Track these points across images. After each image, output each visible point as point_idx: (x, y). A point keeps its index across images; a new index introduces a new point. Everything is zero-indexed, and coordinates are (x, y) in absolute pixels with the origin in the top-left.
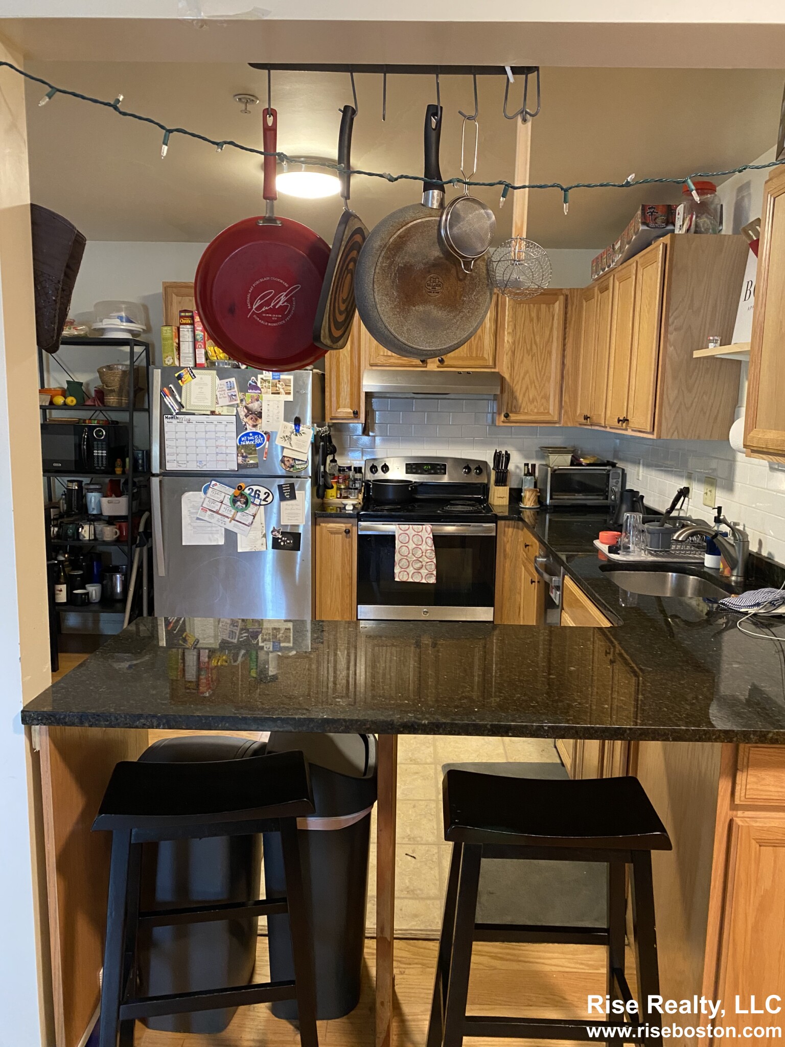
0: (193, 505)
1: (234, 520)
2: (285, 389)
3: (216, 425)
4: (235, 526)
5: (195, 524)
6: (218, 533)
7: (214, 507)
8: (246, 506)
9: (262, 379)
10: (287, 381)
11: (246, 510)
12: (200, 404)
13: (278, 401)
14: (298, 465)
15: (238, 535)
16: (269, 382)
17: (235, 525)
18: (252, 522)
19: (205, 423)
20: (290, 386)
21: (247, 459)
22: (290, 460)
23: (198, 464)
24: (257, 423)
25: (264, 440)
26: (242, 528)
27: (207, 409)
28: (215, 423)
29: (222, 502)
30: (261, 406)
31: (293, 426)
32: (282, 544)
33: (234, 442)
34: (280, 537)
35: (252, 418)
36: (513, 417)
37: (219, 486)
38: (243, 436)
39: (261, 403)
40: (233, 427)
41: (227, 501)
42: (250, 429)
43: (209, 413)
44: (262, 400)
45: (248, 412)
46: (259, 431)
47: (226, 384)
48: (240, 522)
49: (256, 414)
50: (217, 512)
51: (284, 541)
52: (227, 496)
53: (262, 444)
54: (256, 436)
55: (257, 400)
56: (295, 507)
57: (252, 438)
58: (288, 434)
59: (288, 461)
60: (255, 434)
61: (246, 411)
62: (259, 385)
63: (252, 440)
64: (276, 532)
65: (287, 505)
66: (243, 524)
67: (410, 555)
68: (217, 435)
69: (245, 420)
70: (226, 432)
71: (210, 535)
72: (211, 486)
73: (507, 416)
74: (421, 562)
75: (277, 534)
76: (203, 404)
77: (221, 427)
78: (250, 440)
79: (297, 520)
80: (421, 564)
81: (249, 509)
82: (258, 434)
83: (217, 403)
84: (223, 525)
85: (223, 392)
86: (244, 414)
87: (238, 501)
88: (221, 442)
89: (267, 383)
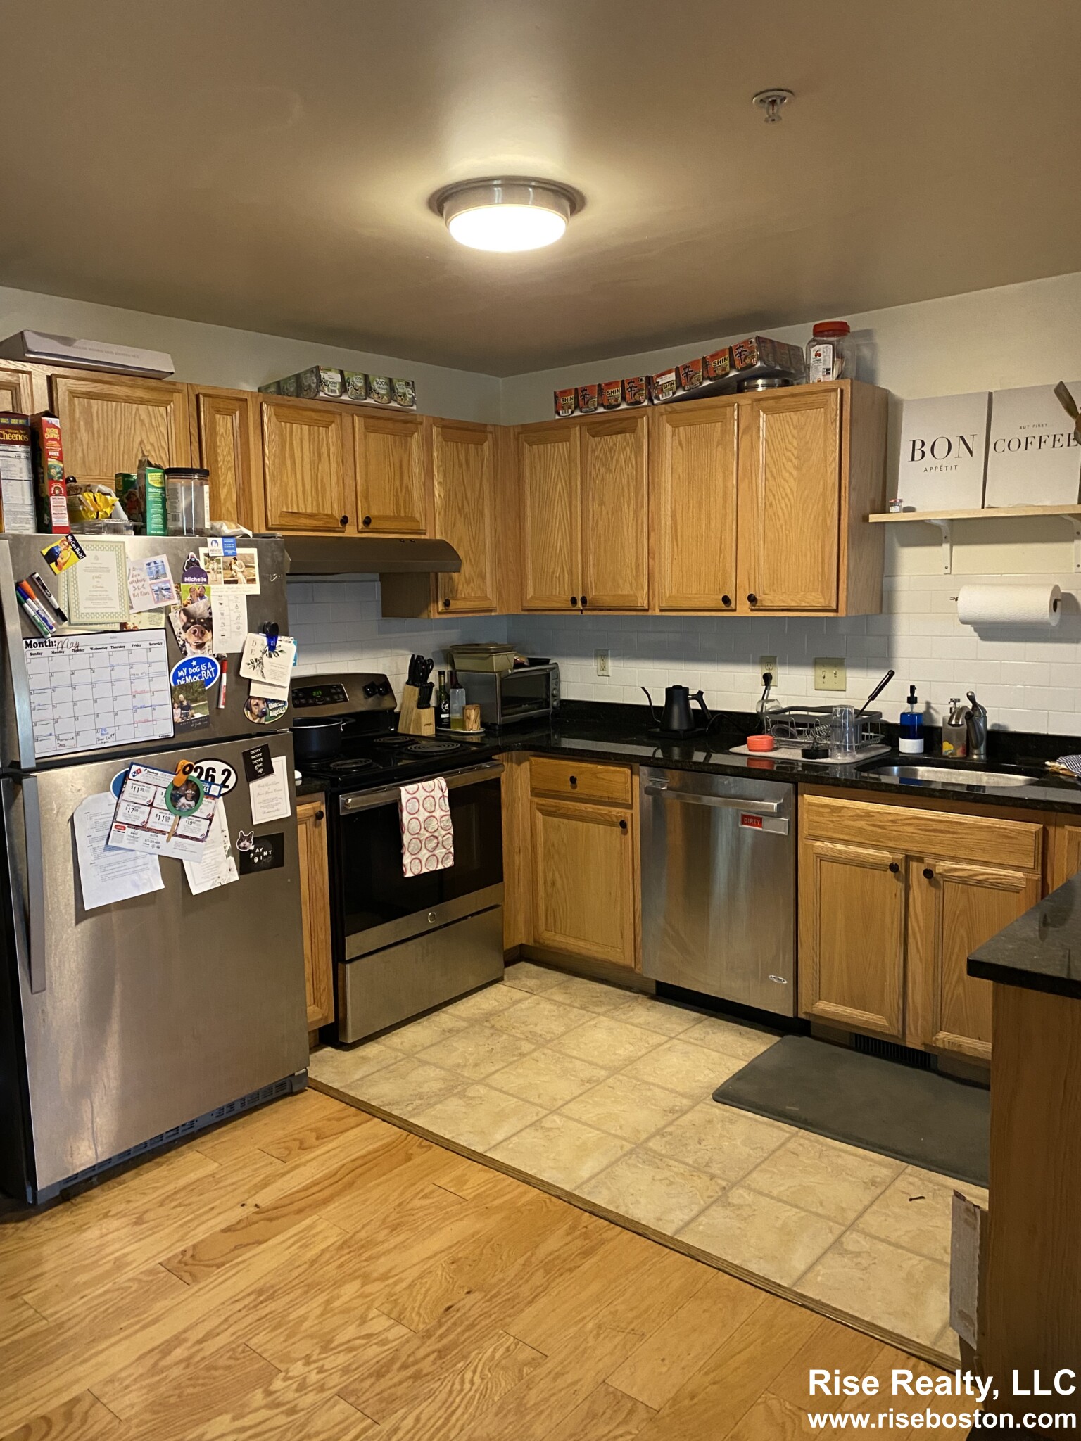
0: (96, 821)
1: (175, 835)
2: (246, 573)
3: (130, 652)
4: (177, 845)
5: (102, 862)
6: (147, 869)
7: (138, 818)
8: (196, 803)
9: (207, 555)
10: (249, 559)
11: (195, 810)
12: (99, 611)
13: (236, 597)
14: (272, 709)
15: (185, 863)
16: (219, 561)
17: (176, 843)
18: (208, 831)
19: (109, 649)
20: (254, 567)
21: (191, 712)
22: (260, 703)
23: (99, 735)
24: (205, 640)
25: (216, 671)
26: (189, 848)
27: (115, 620)
28: (128, 646)
29: (151, 805)
30: (210, 608)
31: (265, 639)
32: (256, 860)
33: (164, 683)
34: (252, 848)
35: (195, 632)
36: (454, 605)
37: (145, 775)
38: (180, 668)
39: (209, 600)
40: (161, 653)
41: (160, 801)
42: (192, 652)
43: (117, 627)
44: (209, 595)
45: (188, 620)
46: (208, 656)
47: (146, 567)
48: (187, 837)
49: (202, 624)
50: (143, 827)
51: (258, 855)
52: (160, 790)
53: (213, 678)
54: (203, 666)
55: (202, 597)
56: (272, 788)
57: (196, 670)
58: (258, 656)
59: (257, 705)
60: (201, 661)
61: (184, 618)
62: (202, 566)
63: (196, 674)
64: (245, 842)
65: (259, 786)
66: (193, 839)
67: (423, 830)
68: (133, 671)
69: (184, 636)
70: (150, 664)
71: (135, 877)
72: (131, 777)
73: (447, 604)
74: (436, 838)
75: (248, 844)
76: (104, 611)
77: (139, 654)
78: (193, 675)
79: (278, 810)
80: (436, 841)
81: (201, 807)
82: (206, 660)
83: (132, 608)
84: (155, 850)
85: (140, 584)
86: (181, 624)
87: (181, 796)
88: (141, 685)
89: (215, 564)
